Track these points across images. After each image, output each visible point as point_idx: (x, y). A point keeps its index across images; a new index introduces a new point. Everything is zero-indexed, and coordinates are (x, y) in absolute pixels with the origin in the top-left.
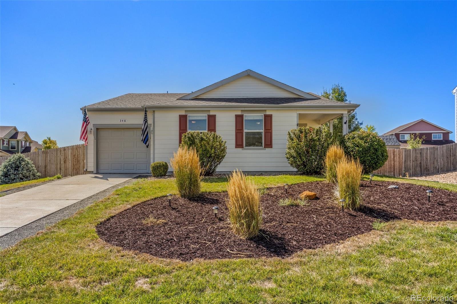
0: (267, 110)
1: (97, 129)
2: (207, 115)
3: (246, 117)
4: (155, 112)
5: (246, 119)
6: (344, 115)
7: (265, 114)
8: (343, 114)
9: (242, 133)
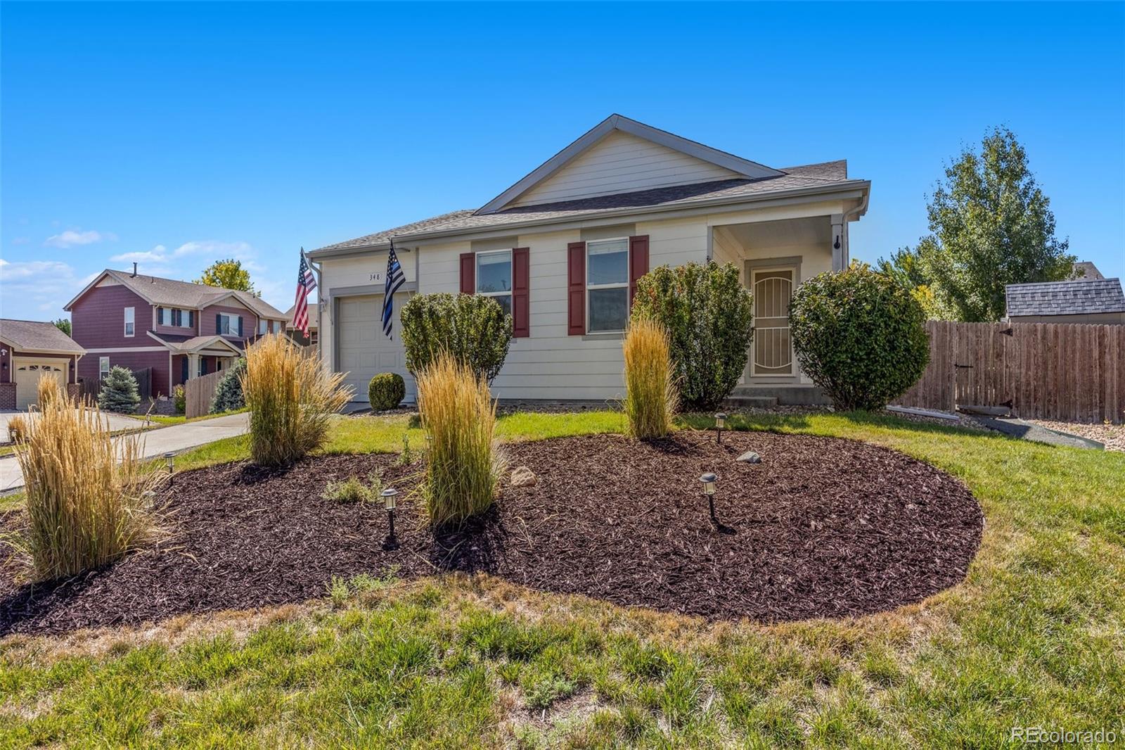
0: (637, 225)
1: (338, 300)
2: (511, 250)
3: (591, 248)
4: (420, 251)
5: (593, 253)
6: (832, 218)
7: (632, 235)
8: (830, 216)
9: (583, 292)
